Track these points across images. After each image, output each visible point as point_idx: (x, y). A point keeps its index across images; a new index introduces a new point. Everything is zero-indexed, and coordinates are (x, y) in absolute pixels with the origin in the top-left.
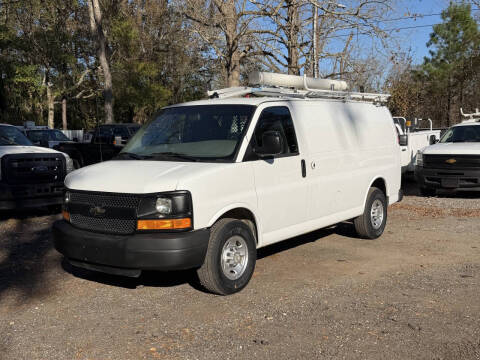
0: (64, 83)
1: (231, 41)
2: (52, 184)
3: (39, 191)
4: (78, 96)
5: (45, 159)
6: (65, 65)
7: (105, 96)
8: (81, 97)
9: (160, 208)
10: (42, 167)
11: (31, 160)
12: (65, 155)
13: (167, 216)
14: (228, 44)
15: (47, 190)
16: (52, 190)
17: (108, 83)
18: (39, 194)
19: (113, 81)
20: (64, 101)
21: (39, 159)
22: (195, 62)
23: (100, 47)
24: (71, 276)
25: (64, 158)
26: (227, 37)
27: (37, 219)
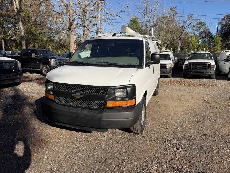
0: (3, 32)
1: (71, 21)
2: (13, 74)
3: (7, 77)
4: (8, 38)
5: (8, 63)
6: (3, 26)
7: (22, 38)
8: (10, 38)
9: (118, 94)
10: (8, 66)
11: (2, 63)
12: (18, 61)
13: (123, 99)
14: (70, 22)
15: (11, 77)
16: (13, 76)
17: (23, 33)
18: (7, 78)
19: (25, 33)
20: (3, 40)
21: (6, 63)
22: (50, 29)
23: (19, 19)
24: (47, 125)
25: (17, 62)
26: (70, 19)
27: (6, 90)
